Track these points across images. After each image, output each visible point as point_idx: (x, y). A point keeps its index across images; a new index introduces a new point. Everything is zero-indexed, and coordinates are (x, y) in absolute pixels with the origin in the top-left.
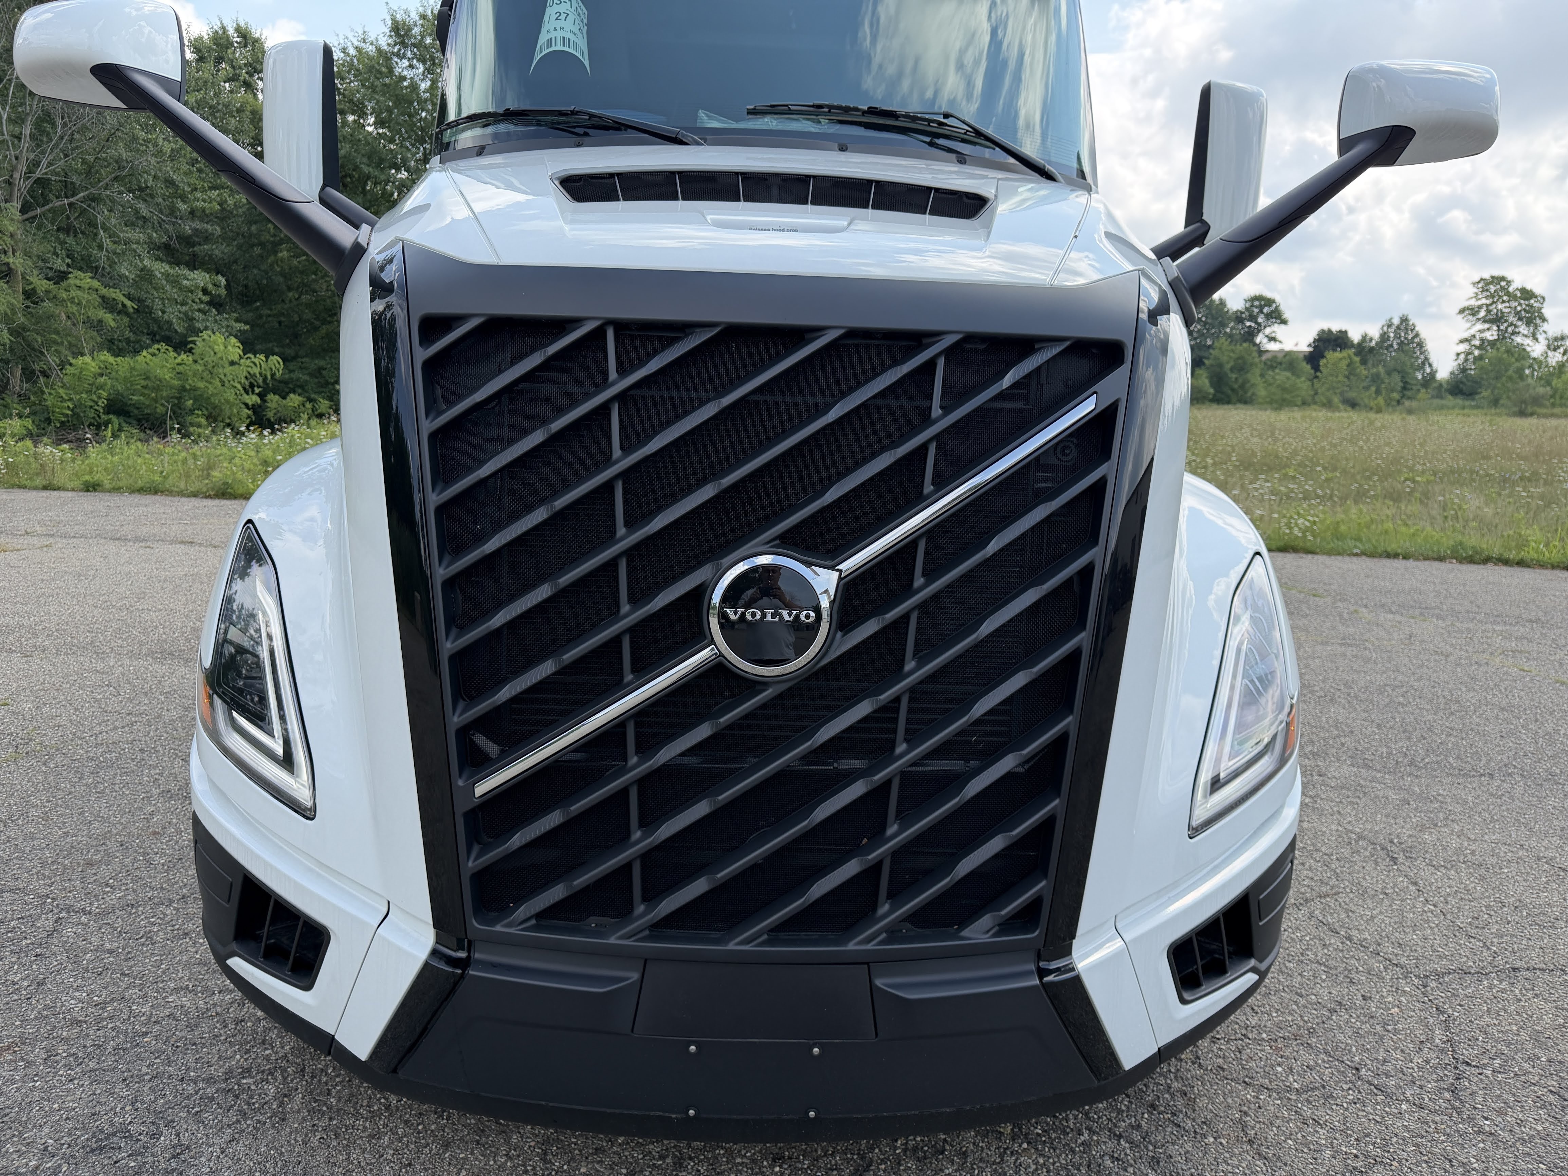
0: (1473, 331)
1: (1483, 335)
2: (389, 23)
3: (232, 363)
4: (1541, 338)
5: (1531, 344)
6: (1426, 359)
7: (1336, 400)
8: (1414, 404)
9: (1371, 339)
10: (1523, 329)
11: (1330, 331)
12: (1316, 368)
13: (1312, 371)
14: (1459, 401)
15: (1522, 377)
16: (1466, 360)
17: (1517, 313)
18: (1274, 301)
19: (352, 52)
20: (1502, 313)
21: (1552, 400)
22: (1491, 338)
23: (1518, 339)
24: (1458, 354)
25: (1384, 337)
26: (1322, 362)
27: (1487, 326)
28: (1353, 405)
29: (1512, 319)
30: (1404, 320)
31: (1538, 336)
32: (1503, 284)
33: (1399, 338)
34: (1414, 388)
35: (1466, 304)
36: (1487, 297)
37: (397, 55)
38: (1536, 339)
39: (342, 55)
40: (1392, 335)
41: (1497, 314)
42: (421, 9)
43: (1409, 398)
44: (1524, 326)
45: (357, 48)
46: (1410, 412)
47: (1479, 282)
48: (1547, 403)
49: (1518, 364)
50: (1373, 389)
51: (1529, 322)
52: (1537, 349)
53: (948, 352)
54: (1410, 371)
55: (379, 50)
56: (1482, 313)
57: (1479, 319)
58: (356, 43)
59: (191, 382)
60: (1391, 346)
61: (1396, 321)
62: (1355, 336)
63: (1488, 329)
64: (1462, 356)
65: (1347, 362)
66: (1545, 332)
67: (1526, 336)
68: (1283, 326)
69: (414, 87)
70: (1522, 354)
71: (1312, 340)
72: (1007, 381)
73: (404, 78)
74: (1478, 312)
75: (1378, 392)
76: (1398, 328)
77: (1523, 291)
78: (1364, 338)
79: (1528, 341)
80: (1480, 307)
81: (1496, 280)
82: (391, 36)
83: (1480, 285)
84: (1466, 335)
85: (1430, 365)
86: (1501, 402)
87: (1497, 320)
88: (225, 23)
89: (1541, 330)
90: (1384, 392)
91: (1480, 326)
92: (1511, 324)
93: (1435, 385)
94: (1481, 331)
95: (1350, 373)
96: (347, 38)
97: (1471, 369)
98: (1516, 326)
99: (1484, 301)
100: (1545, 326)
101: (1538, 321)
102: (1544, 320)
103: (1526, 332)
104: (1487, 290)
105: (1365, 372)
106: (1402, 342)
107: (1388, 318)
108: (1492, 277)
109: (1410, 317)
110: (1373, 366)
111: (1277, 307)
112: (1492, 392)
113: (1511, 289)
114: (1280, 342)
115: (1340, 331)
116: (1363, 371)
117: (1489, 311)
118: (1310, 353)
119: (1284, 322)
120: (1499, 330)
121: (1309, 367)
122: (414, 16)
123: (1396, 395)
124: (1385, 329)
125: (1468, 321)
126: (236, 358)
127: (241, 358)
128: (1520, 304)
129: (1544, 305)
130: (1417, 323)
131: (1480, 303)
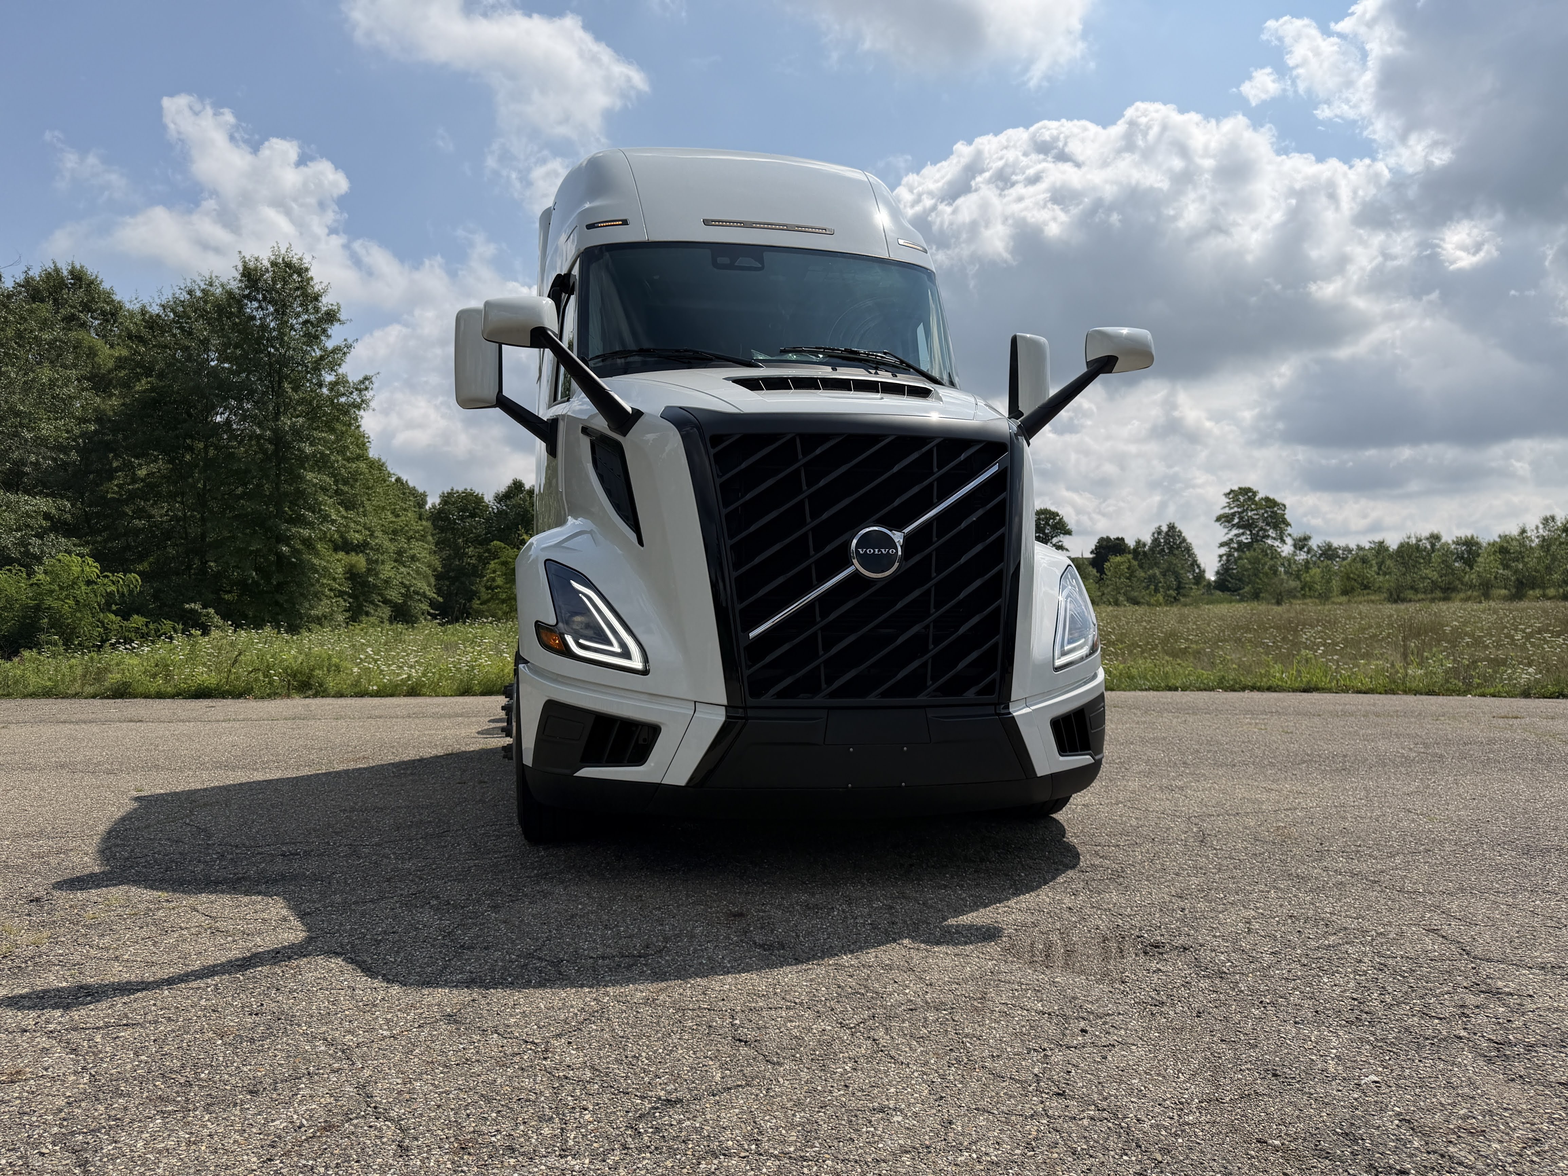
0: (1230, 536)
1: (1239, 539)
2: (241, 268)
3: (89, 583)
4: (1289, 541)
5: (1280, 545)
6: (1196, 561)
7: (1121, 598)
8: (1188, 600)
9: (1144, 545)
10: (1272, 533)
11: (1108, 539)
12: (1101, 570)
13: (1098, 575)
14: (1227, 595)
15: (1275, 572)
16: (1228, 561)
17: (1265, 519)
18: (1058, 515)
19: (199, 294)
20: (1252, 519)
21: (1303, 592)
22: (1246, 541)
23: (1269, 542)
24: (1221, 556)
25: (1155, 541)
26: (1107, 565)
27: (1241, 531)
28: (1136, 602)
29: (1261, 524)
30: (1172, 527)
31: (1285, 538)
32: (1250, 494)
33: (1169, 544)
34: (1187, 586)
35: (1222, 512)
36: (1238, 506)
37: (247, 297)
38: (1283, 541)
39: (189, 297)
40: (1162, 541)
41: (1248, 520)
42: (273, 258)
43: (1184, 596)
44: (1271, 531)
45: (203, 291)
46: (1185, 605)
47: (1229, 494)
48: (1299, 595)
49: (1272, 563)
50: (1152, 587)
51: (1275, 527)
52: (1286, 549)
53: (938, 445)
54: (1181, 572)
55: (230, 294)
56: (1236, 521)
57: (1233, 526)
58: (203, 286)
59: (49, 601)
60: (1163, 550)
61: (1165, 529)
62: (1131, 543)
63: (1243, 534)
64: (1224, 558)
65: (1127, 565)
66: (1290, 535)
67: (1275, 539)
68: (1067, 536)
69: (264, 327)
70: (1275, 554)
71: (1094, 547)
72: (963, 457)
73: (253, 318)
74: (1233, 519)
75: (1156, 590)
76: (1167, 533)
77: (1267, 499)
78: (1138, 542)
79: (1277, 543)
80: (1234, 514)
81: (1245, 491)
82: (241, 281)
83: (1231, 496)
84: (1225, 539)
85: (1199, 567)
86: (1261, 595)
87: (1246, 525)
88: (59, 265)
89: (1286, 533)
90: (1161, 590)
91: (1235, 531)
92: (1261, 529)
93: (1205, 583)
94: (1237, 535)
95: (1131, 575)
96: (194, 282)
97: (1233, 569)
98: (1265, 530)
99: (1236, 509)
100: (1289, 530)
101: (1283, 526)
102: (1288, 524)
103: (1274, 535)
104: (1238, 500)
105: (1143, 574)
106: (1172, 546)
107: (1157, 525)
108: (1240, 489)
109: (1176, 525)
110: (1149, 569)
111: (1061, 519)
112: (1253, 587)
113: (1257, 499)
114: (1067, 550)
115: (1118, 539)
116: (1141, 574)
117: (1241, 518)
118: (1093, 558)
119: (1068, 533)
120: (1251, 534)
121: (1095, 571)
122: (266, 263)
123: (1173, 593)
124: (1156, 535)
125: (1225, 527)
126: (93, 577)
127: (98, 577)
128: (1266, 512)
129: (1286, 511)
130: (1182, 530)
131: (1232, 511)
